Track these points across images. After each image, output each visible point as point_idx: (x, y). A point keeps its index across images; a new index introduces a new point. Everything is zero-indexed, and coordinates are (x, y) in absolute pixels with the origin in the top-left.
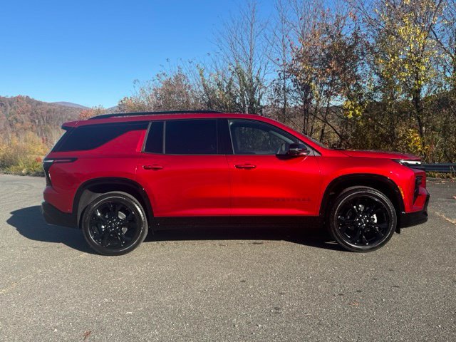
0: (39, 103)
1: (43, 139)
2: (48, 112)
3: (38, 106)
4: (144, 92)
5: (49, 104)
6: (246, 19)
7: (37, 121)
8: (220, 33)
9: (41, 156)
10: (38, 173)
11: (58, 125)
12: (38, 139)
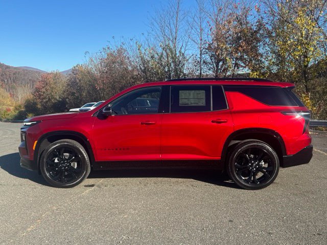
0: (8, 67)
1: (10, 94)
2: (14, 74)
3: (7, 70)
4: (92, 61)
5: (15, 68)
6: (173, 9)
7: (6, 80)
8: (153, 19)
9: (10, 107)
10: (8, 120)
11: (21, 84)
12: (7, 94)
